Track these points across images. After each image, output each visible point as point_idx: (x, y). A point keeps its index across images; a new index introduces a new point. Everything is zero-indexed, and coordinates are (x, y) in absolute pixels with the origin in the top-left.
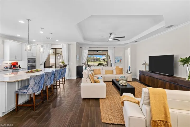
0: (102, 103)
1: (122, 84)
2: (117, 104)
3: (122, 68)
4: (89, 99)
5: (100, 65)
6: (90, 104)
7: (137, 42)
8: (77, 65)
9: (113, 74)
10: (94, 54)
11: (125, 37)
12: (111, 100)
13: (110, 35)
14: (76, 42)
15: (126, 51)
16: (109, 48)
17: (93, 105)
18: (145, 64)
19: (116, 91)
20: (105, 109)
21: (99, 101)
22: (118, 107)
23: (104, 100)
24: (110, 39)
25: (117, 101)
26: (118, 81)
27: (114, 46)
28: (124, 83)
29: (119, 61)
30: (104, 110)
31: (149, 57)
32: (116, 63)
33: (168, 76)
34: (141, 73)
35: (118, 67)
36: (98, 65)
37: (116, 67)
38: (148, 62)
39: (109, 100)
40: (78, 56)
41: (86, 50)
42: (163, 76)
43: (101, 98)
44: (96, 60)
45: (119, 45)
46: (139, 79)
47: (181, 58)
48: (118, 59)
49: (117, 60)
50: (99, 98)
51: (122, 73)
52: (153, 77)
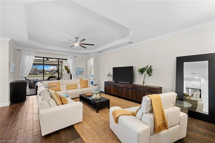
0: (81, 130)
1: (96, 98)
2: (99, 123)
3: (87, 80)
4: (57, 132)
5: (51, 79)
6: (63, 139)
7: (101, 53)
8: (12, 81)
9: (77, 89)
10: (45, 63)
11: (93, 45)
12: (90, 121)
13: (76, 40)
14: (9, 39)
15: (88, 61)
16: (68, 56)
17: (69, 138)
18: (109, 75)
19: (89, 108)
20: (89, 137)
21: (75, 129)
22: (102, 127)
23: (80, 124)
24: (77, 45)
25: (96, 120)
26: (90, 96)
27: (75, 55)
28: (98, 97)
29: (81, 72)
30: (89, 139)
31: (113, 68)
32: (77, 74)
33: (129, 84)
34: (106, 84)
35: (83, 79)
36: (48, 79)
37: (80, 79)
38: (112, 73)
39: (86, 122)
40: (12, 65)
41: (30, 55)
42: (126, 85)
43: (76, 124)
44: (38, 73)
45: (81, 54)
46: (104, 91)
47: (139, 69)
48: (79, 70)
49: (78, 72)
50: (73, 125)
51: (88, 86)
52: (119, 86)
